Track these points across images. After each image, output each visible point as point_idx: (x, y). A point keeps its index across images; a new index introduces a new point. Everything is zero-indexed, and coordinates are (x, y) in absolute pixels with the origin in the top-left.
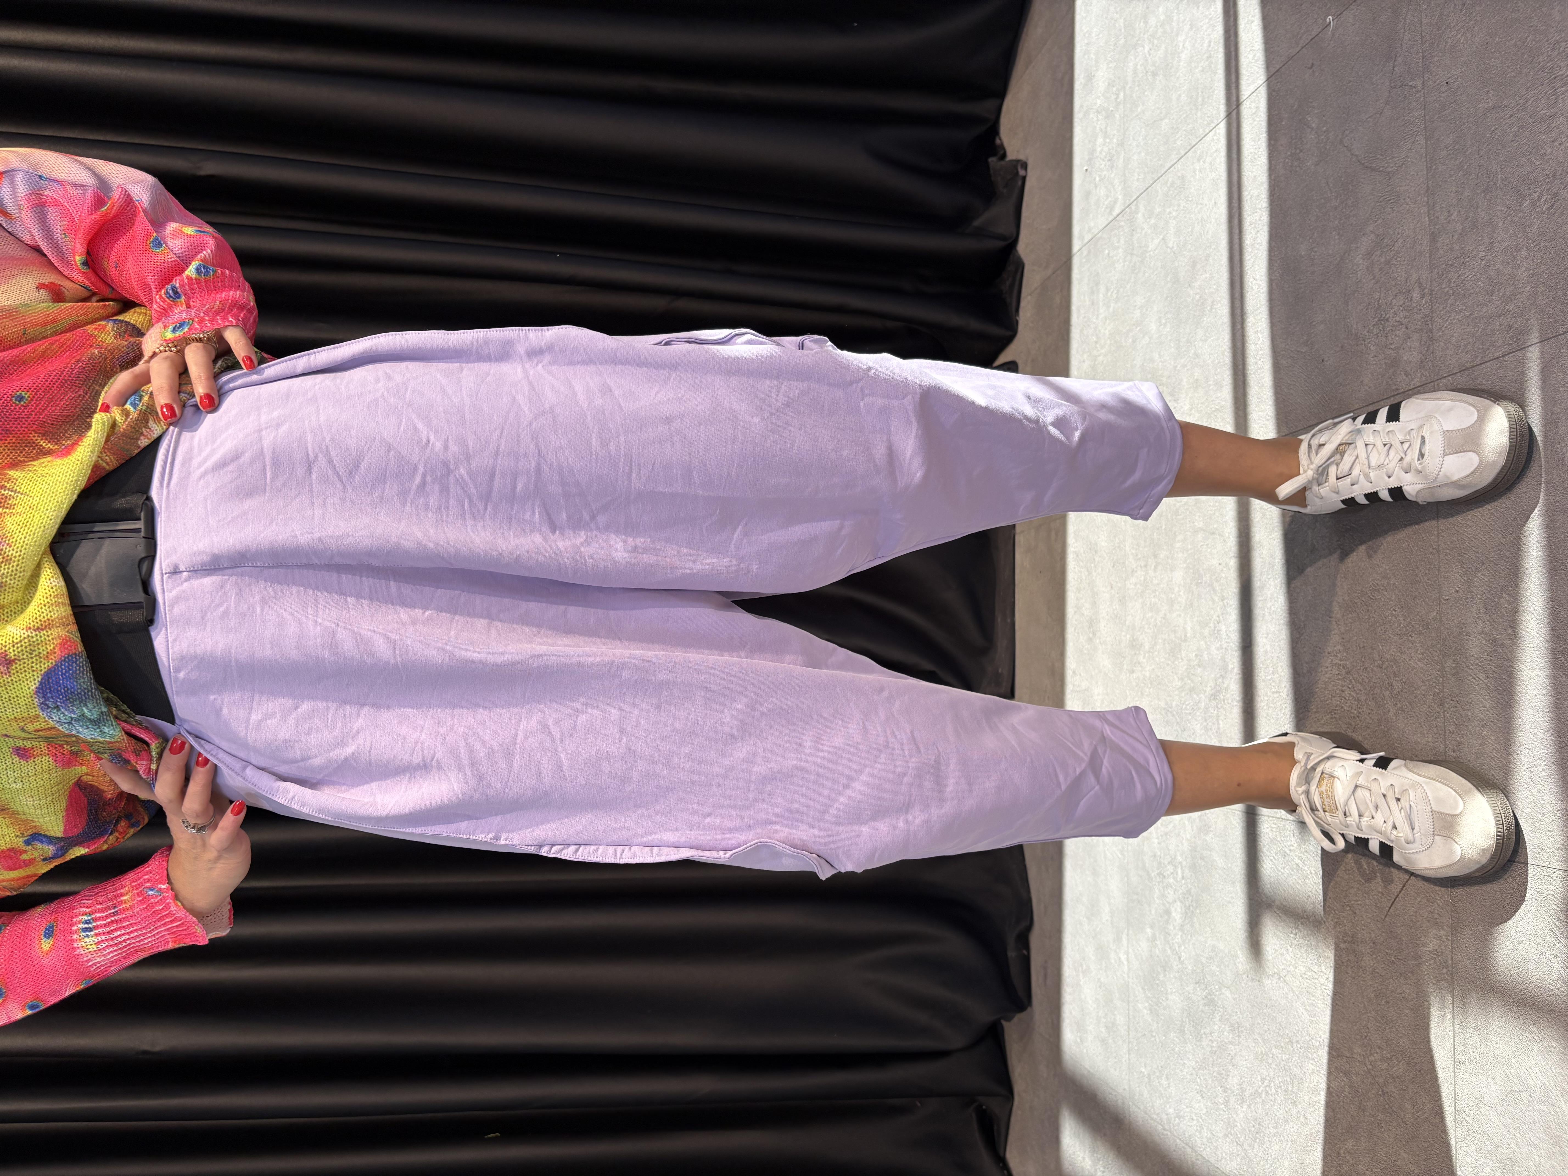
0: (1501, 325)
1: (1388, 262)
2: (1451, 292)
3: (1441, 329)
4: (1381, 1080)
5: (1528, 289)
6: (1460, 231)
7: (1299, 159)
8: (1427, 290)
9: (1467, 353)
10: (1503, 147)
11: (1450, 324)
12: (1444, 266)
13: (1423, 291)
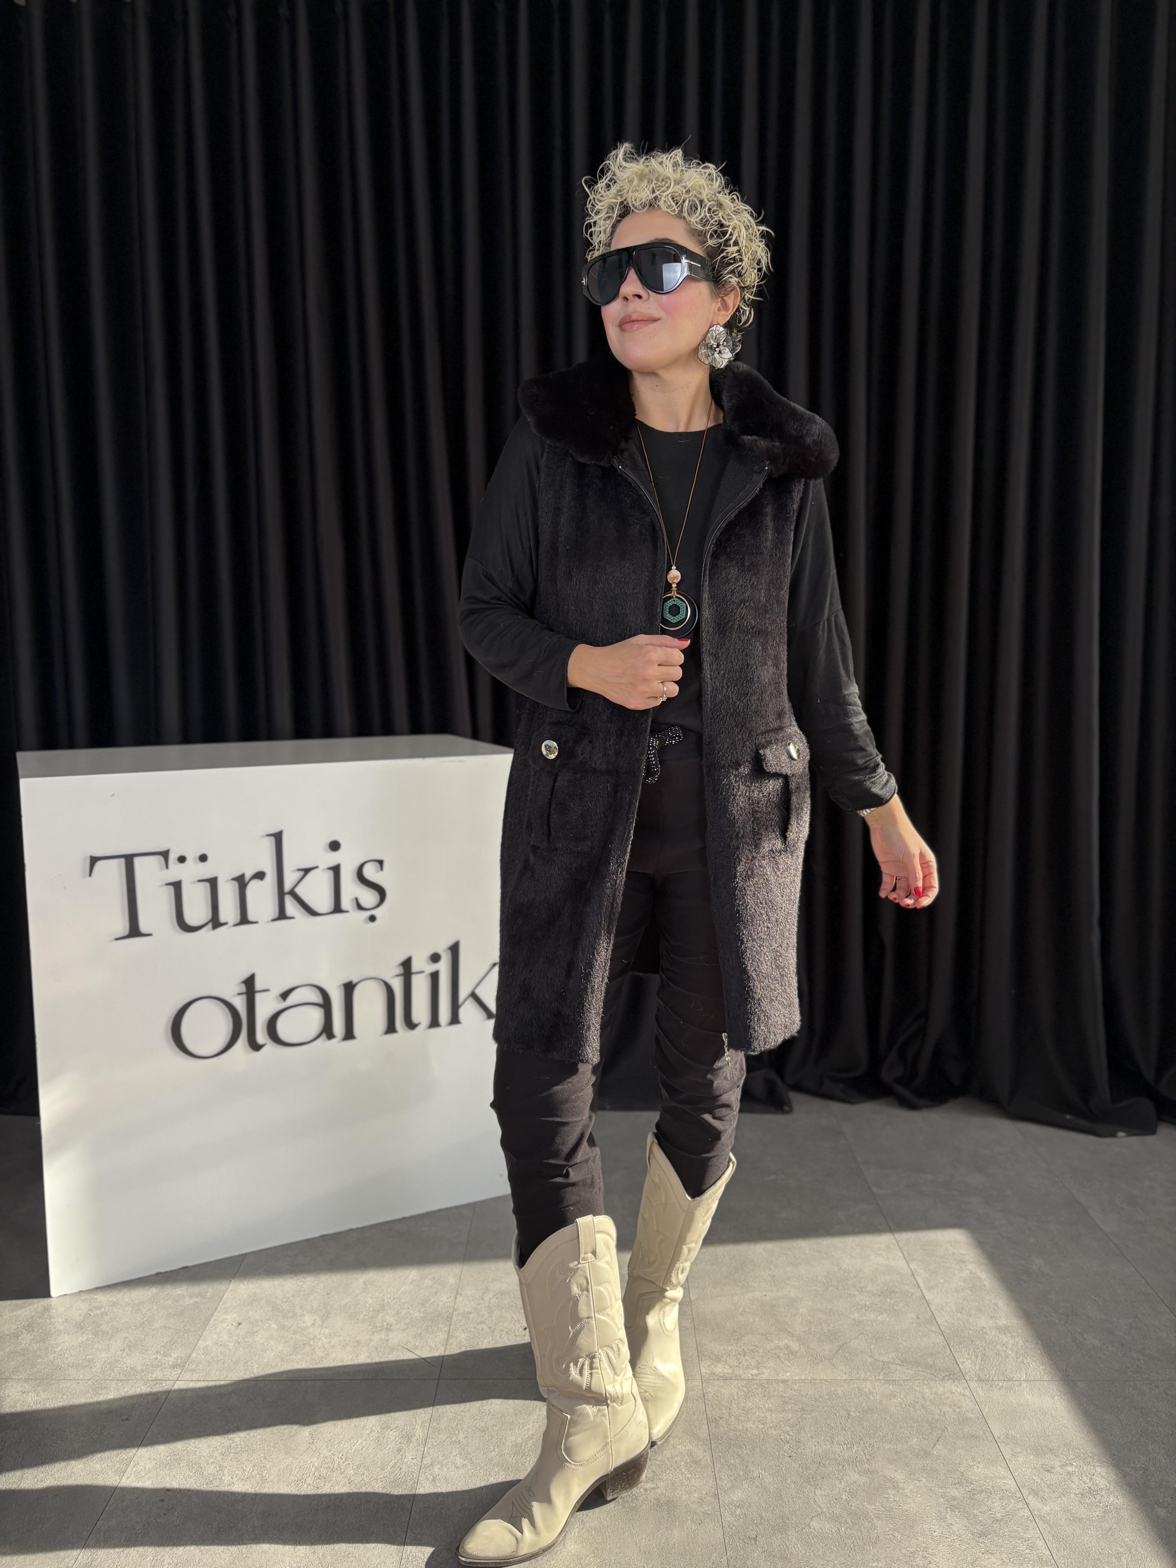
0: (724, 1414)
1: (779, 1357)
2: (750, 1390)
3: (731, 1384)
4: (312, 1343)
5: (740, 1427)
6: (784, 1395)
7: (861, 1309)
9: (713, 1396)
10: (824, 1419)
11: (732, 1389)
12: (766, 1386)
13: (756, 1376)
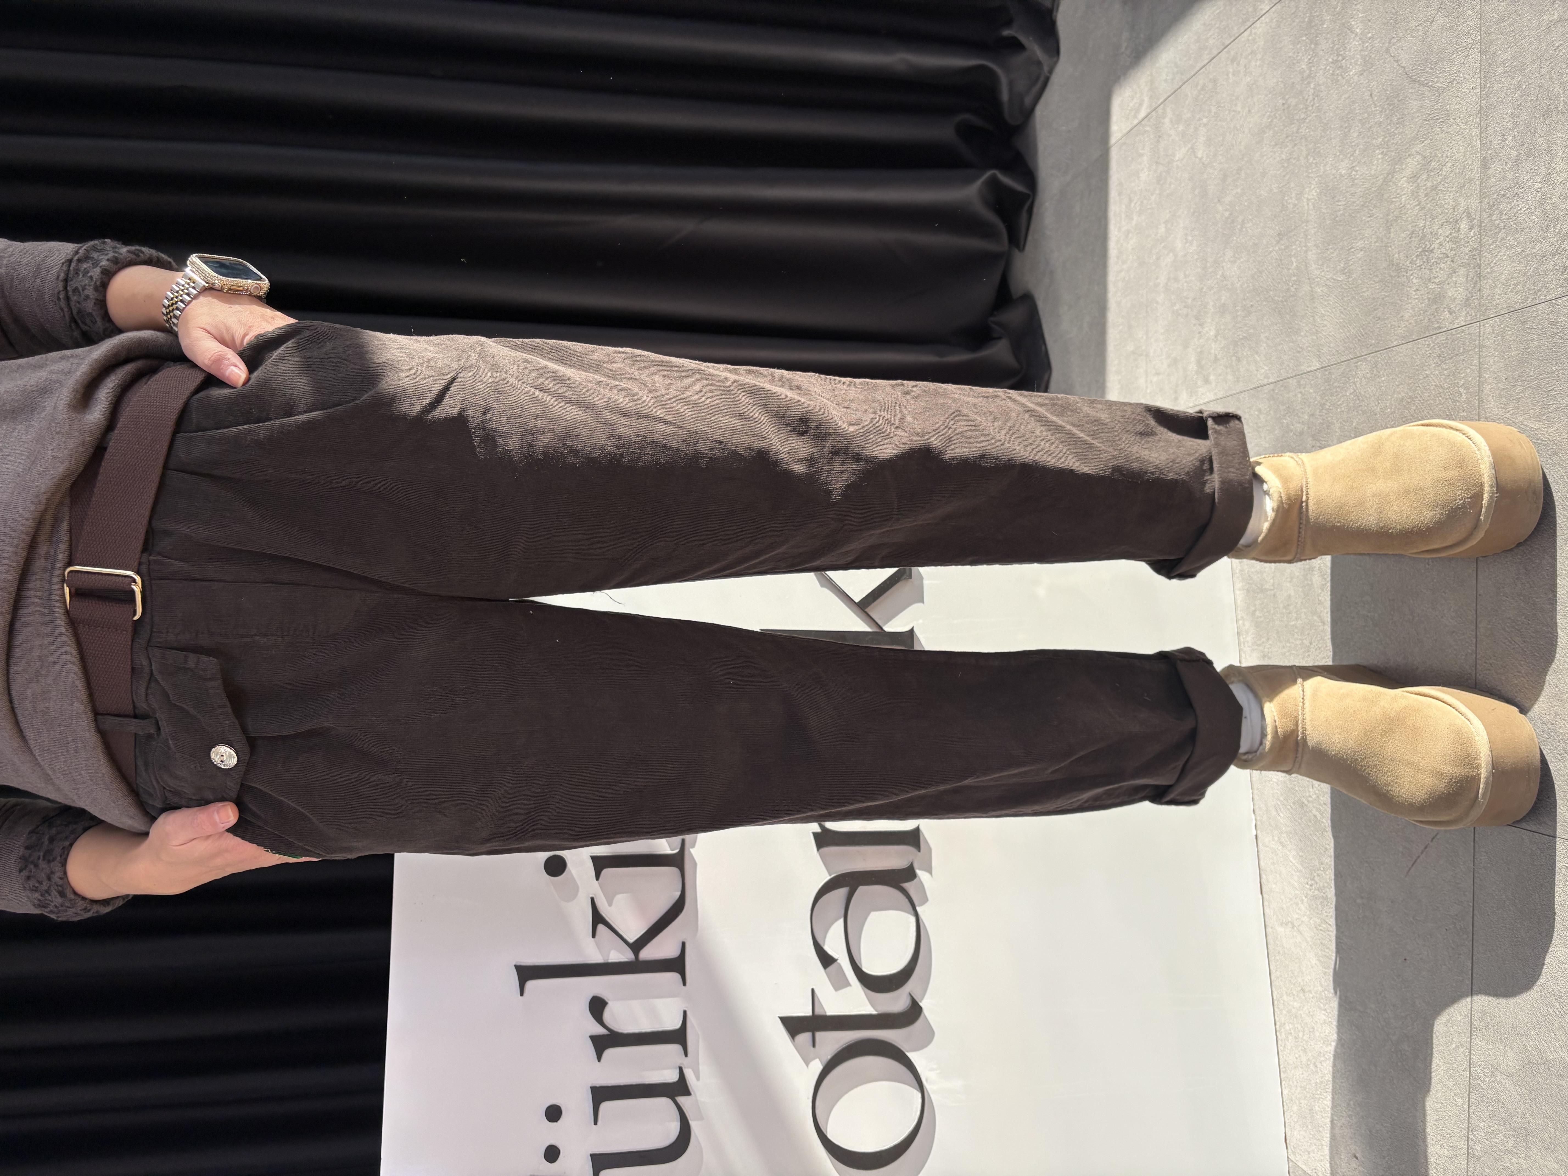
2: (1502, 225)
3: (1490, 264)
6: (1514, 158)
7: (1341, 67)
8: (1475, 221)
9: (1517, 293)
11: (1500, 260)
12: (1495, 196)
13: (1472, 221)
